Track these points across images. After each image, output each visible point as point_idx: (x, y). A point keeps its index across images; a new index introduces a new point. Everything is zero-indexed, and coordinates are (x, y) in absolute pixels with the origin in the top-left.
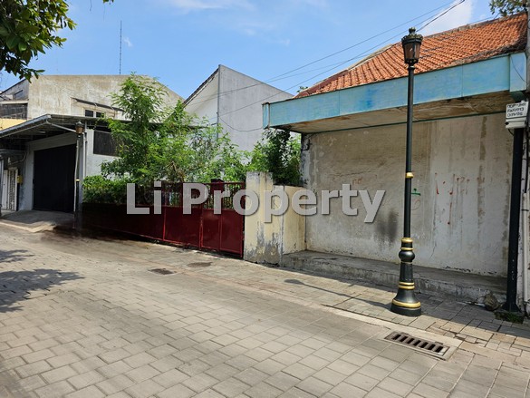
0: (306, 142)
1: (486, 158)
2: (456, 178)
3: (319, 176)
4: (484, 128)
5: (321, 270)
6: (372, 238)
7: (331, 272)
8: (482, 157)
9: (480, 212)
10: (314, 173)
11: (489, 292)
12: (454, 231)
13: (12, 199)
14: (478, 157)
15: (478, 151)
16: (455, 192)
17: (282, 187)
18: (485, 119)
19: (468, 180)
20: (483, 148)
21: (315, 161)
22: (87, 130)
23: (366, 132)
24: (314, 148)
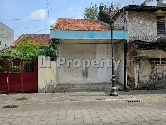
1: (108, 54)
2: (102, 59)
4: (107, 47)
5: (73, 90)
6: (81, 77)
7: (77, 90)
8: (107, 54)
12: (102, 73)
18: (108, 45)
20: (107, 52)
21: (60, 53)
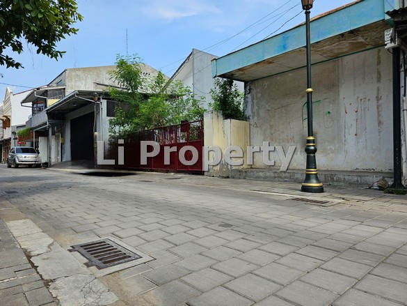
0: (248, 88)
1: (382, 80)
2: (359, 99)
3: (258, 112)
4: (379, 57)
5: (259, 177)
7: (266, 177)
8: (379, 80)
9: (380, 123)
10: (255, 110)
11: (381, 177)
12: (360, 140)
13: (58, 155)
14: (376, 81)
15: (375, 76)
16: (359, 110)
17: (229, 120)
18: (379, 50)
19: (369, 100)
20: (379, 73)
21: (255, 101)
22: (102, 100)
23: (290, 74)
24: (254, 92)
